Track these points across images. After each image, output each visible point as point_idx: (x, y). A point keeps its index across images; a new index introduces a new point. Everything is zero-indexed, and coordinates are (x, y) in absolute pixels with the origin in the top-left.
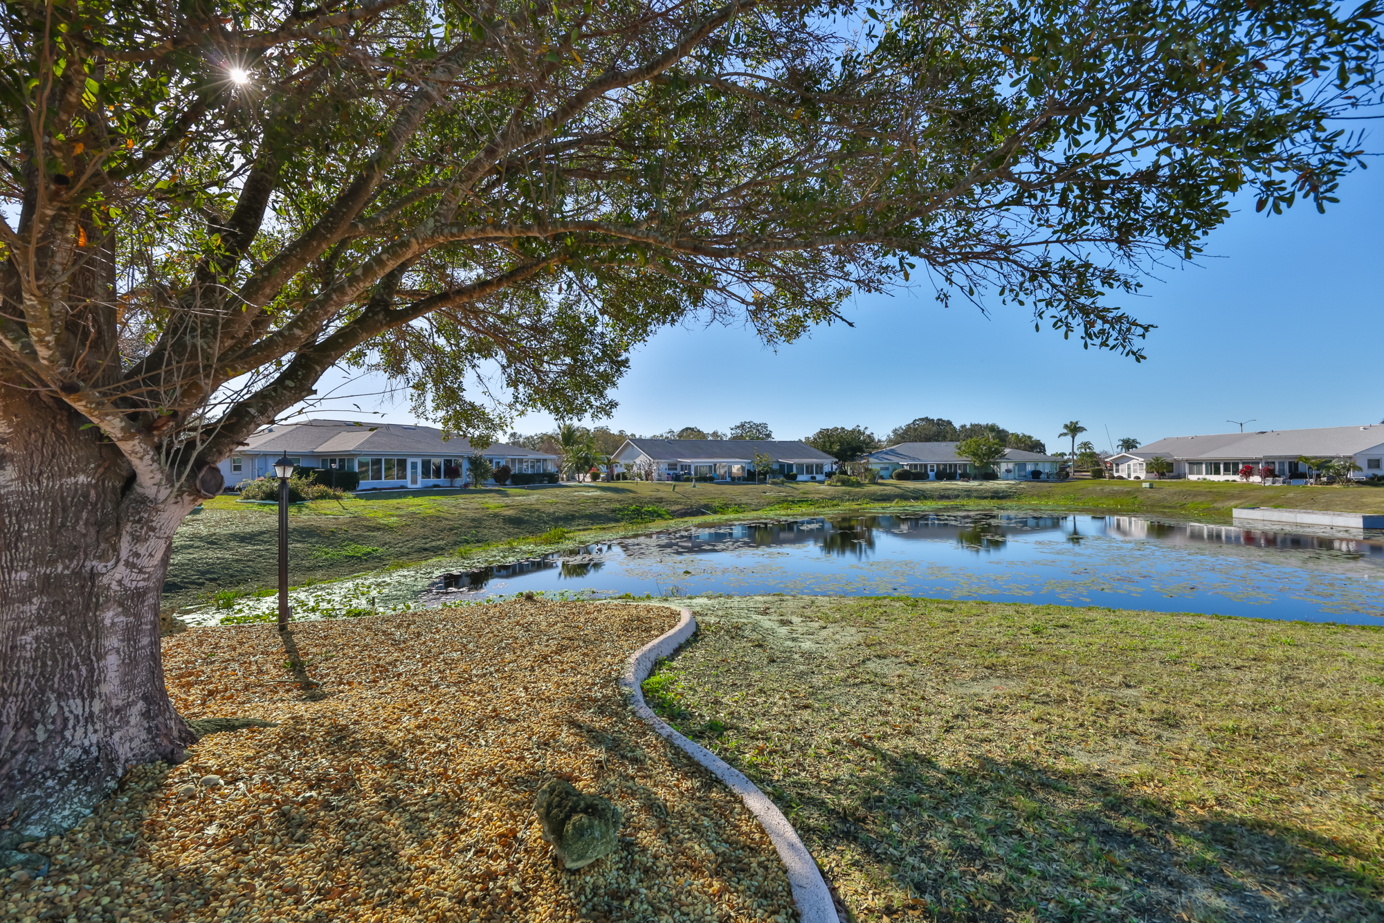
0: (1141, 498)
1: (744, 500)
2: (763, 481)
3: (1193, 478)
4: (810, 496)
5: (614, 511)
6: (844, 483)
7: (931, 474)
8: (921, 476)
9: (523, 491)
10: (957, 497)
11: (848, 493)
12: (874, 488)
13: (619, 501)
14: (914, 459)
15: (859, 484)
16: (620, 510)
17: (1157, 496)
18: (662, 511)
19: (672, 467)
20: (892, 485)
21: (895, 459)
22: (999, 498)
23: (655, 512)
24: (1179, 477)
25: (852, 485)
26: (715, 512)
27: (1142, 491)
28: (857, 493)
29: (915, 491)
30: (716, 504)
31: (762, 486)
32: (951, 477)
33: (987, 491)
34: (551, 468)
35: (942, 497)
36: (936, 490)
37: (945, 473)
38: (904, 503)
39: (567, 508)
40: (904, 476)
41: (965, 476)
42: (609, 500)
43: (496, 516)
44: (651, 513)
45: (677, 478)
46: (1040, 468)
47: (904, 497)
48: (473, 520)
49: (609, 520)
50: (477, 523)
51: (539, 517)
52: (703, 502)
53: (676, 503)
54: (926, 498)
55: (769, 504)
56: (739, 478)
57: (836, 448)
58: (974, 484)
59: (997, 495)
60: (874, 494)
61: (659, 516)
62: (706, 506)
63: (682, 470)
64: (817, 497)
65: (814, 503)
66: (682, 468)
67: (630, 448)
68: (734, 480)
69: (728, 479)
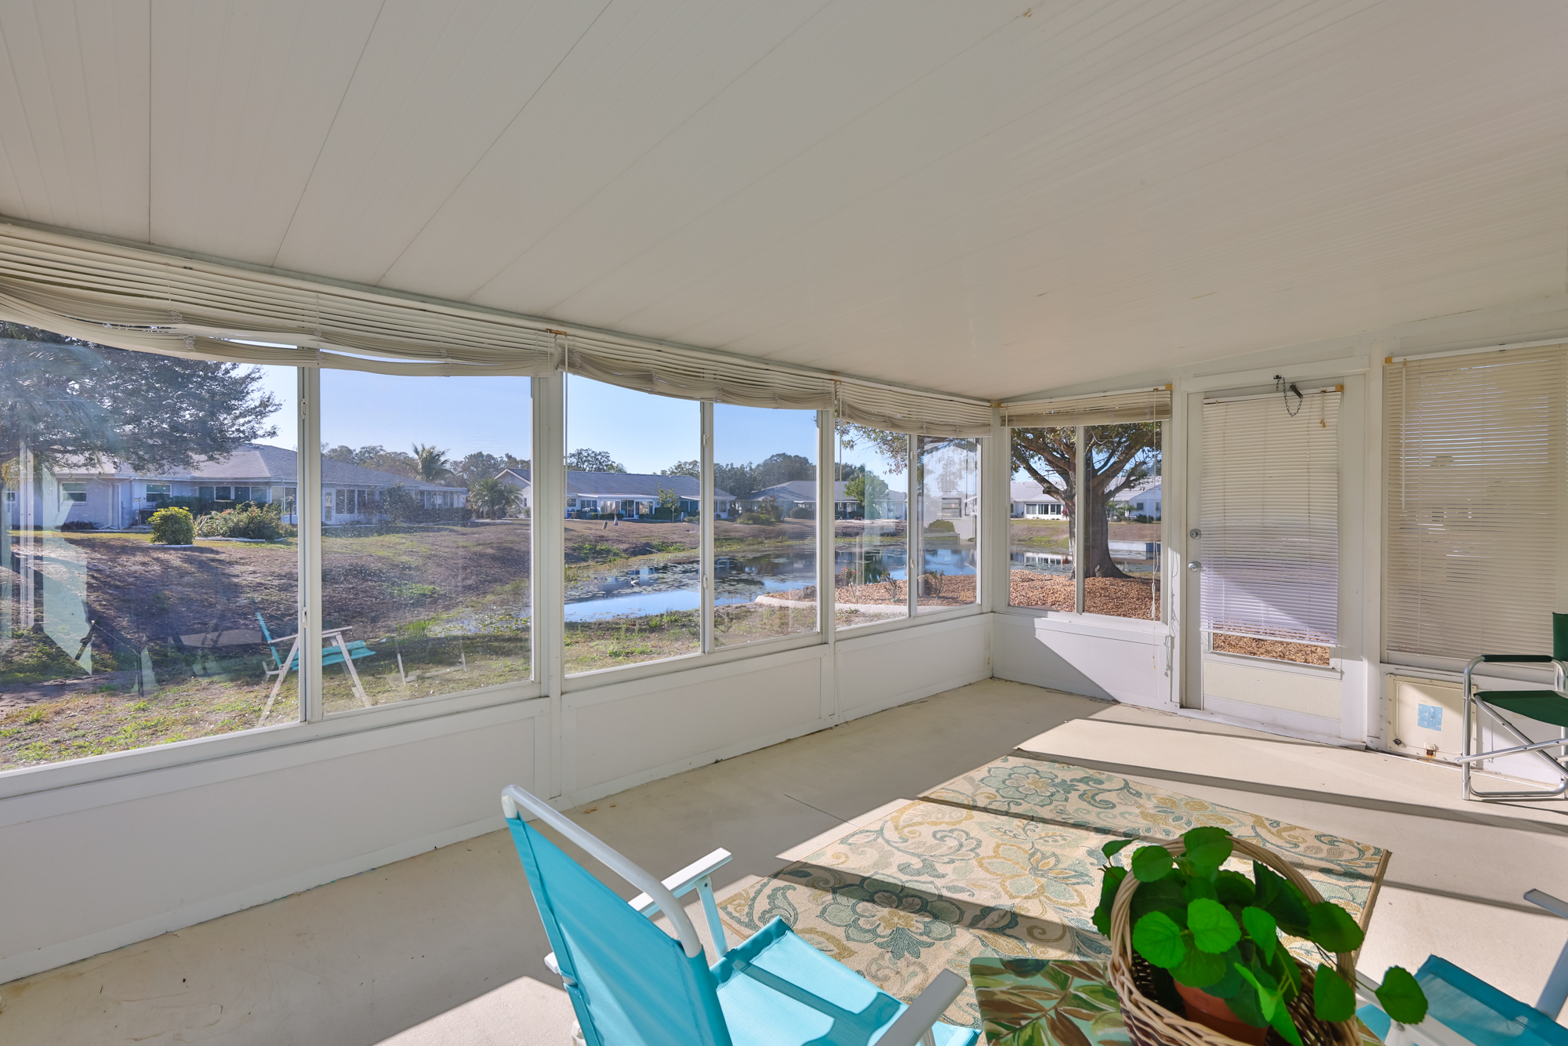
2: (677, 519)
4: (732, 534)
14: (807, 497)
15: (768, 522)
19: (571, 502)
20: (798, 525)
21: (789, 498)
25: (763, 522)
26: (660, 550)
31: (681, 525)
45: (586, 515)
56: (649, 516)
61: (615, 554)
62: (648, 544)
63: (583, 506)
64: (738, 535)
65: (741, 540)
66: (583, 504)
67: (509, 478)
68: (643, 518)
69: (636, 517)
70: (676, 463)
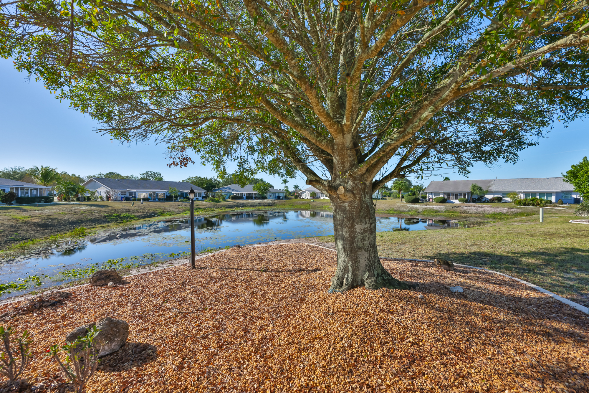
0: (311, 205)
1: (171, 209)
2: (175, 201)
3: (322, 198)
4: (200, 207)
5: (105, 217)
6: (213, 201)
7: (244, 197)
8: (240, 198)
9: (36, 208)
10: (256, 206)
11: (216, 205)
12: (225, 203)
13: (106, 212)
14: (237, 191)
15: (219, 201)
16: (108, 216)
17: (315, 204)
18: (132, 215)
19: (123, 193)
20: (232, 202)
21: (230, 191)
22: (271, 206)
23: (129, 217)
24: (317, 198)
25: (216, 201)
26: (159, 215)
27: (310, 202)
28: (219, 205)
29: (241, 204)
30: (158, 212)
31: (176, 203)
32: (252, 198)
33: (266, 203)
34: (46, 194)
35: (251, 206)
36: (249, 203)
37: (249, 197)
38: (239, 209)
39: (76, 216)
40: (235, 198)
41: (256, 198)
42: (99, 211)
43: (26, 223)
44: (127, 217)
45: (128, 199)
46: (280, 195)
47: (238, 206)
48: (12, 226)
49: (105, 222)
50: (15, 228)
51: (58, 222)
52: (152, 211)
53: (139, 212)
54: (246, 206)
55: (183, 211)
56: (162, 199)
57: (205, 185)
58: (260, 201)
59: (269, 205)
60: (226, 205)
61: (131, 218)
62: (154, 213)
63: (130, 195)
64: (203, 207)
65: (204, 209)
66: (130, 194)
67: (93, 182)
68: (160, 200)
69: (157, 200)
70: (188, 177)
